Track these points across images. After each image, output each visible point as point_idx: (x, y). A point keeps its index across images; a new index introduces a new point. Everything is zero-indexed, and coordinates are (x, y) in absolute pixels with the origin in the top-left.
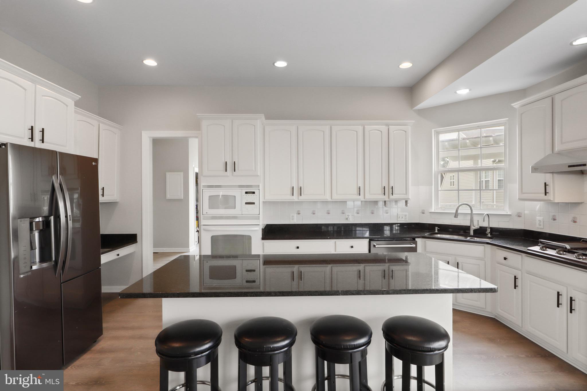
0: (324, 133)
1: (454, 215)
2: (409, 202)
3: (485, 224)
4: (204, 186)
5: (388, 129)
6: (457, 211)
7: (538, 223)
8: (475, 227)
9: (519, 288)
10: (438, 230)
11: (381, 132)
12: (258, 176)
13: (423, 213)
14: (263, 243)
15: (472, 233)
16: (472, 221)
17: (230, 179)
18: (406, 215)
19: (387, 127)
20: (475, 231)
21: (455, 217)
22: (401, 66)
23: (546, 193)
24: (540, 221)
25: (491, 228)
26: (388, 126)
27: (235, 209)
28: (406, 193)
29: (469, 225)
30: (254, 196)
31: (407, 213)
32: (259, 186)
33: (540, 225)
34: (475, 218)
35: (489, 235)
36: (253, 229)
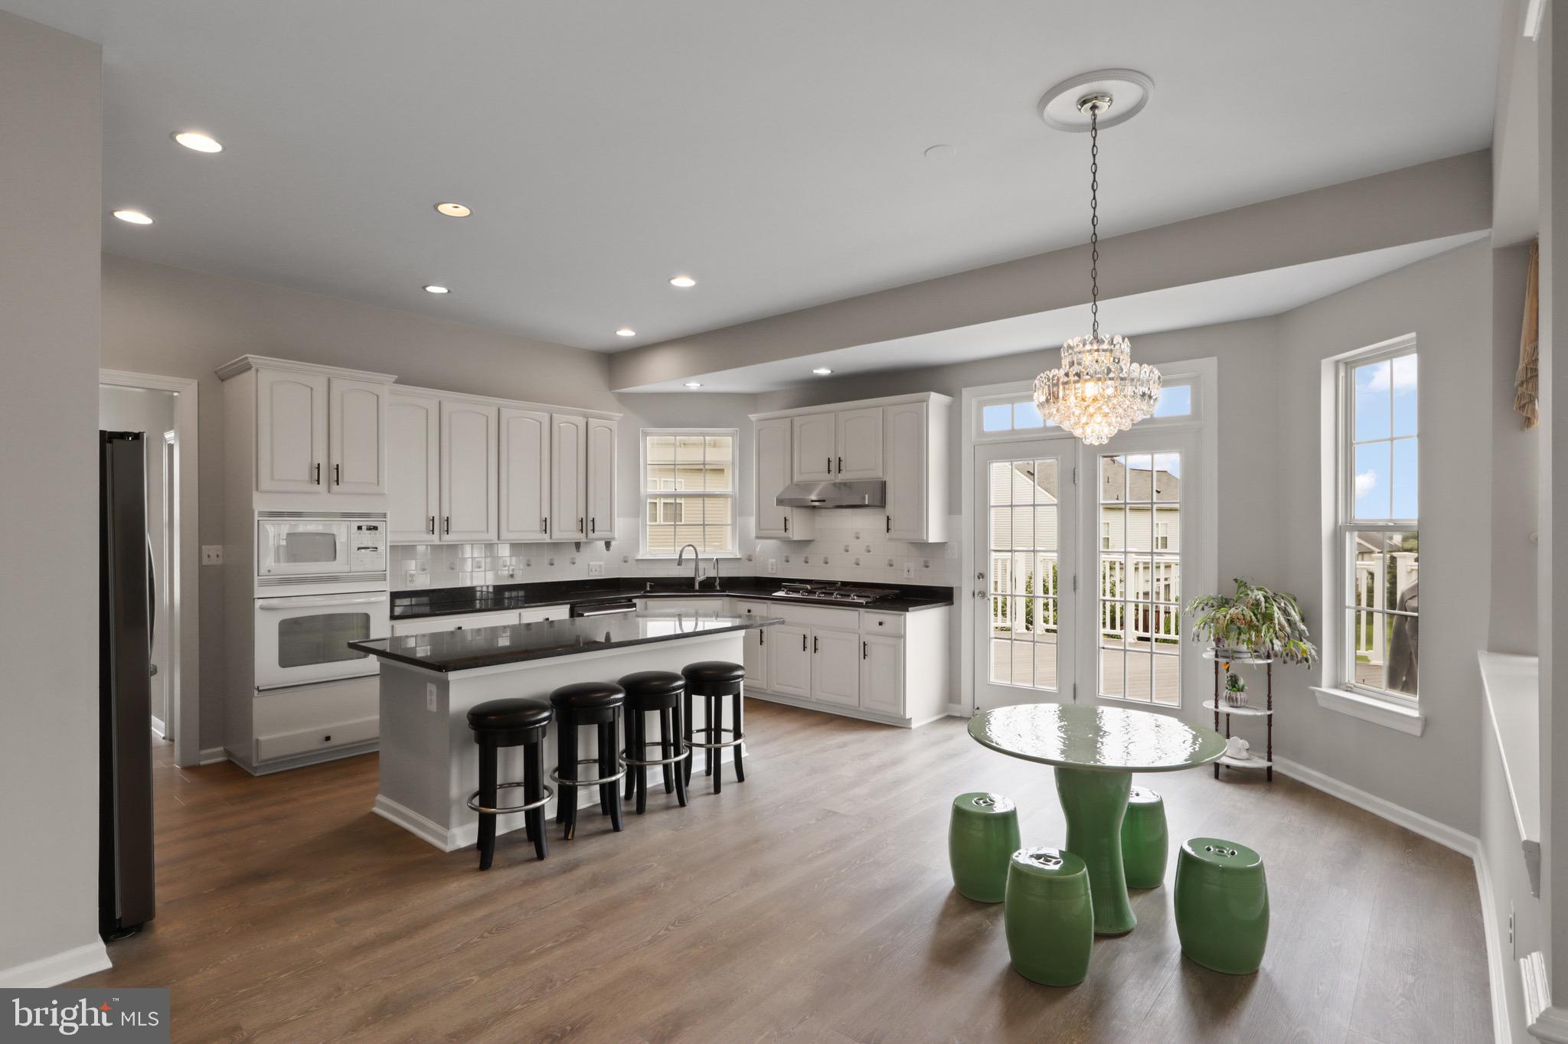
0: (487, 419)
1: (677, 563)
2: (613, 543)
3: (712, 574)
4: (262, 514)
5: (587, 423)
6: (681, 556)
7: (770, 566)
8: (701, 577)
9: (765, 643)
10: (651, 586)
11: (577, 426)
12: (383, 494)
13: (626, 562)
14: (393, 626)
15: (697, 587)
16: (697, 569)
17: (322, 499)
18: (600, 566)
19: (585, 420)
20: (701, 583)
21: (679, 565)
22: (619, 333)
23: (786, 530)
24: (772, 565)
25: (719, 578)
26: (587, 418)
27: (336, 562)
28: (611, 529)
29: (693, 576)
30: (375, 534)
31: (602, 563)
32: (385, 515)
33: (772, 569)
34: (701, 565)
35: (718, 588)
36: (373, 599)
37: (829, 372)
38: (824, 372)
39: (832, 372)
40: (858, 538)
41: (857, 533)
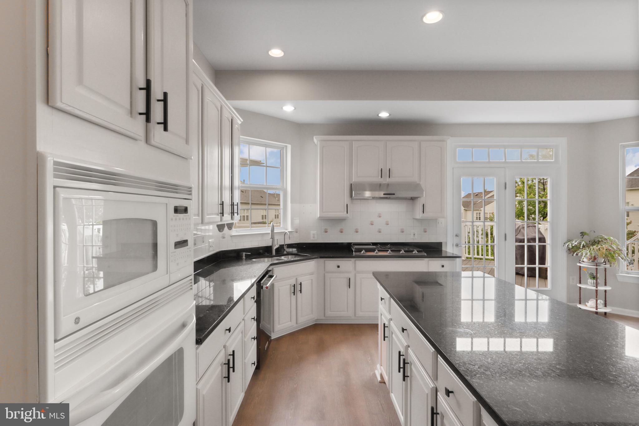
5: (232, 120)
7: (312, 236)
8: (276, 246)
11: (229, 122)
15: (274, 253)
16: (274, 240)
20: (276, 250)
23: (347, 212)
24: (314, 234)
26: (232, 116)
37: (388, 115)
38: (384, 115)
39: (390, 115)
40: (380, 217)
41: (380, 214)
